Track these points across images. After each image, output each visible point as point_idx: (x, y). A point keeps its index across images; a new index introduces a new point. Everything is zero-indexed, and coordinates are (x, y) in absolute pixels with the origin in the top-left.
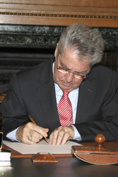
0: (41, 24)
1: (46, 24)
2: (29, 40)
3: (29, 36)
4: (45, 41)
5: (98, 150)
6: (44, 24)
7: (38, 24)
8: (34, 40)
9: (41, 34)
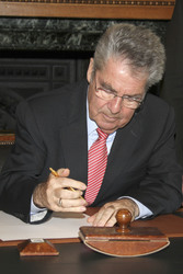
0: (25, 15)
1: (34, 15)
2: (7, 39)
3: (6, 33)
4: (32, 40)
5: (120, 235)
6: (30, 15)
7: (21, 15)
8: (15, 39)
9: (25, 30)
